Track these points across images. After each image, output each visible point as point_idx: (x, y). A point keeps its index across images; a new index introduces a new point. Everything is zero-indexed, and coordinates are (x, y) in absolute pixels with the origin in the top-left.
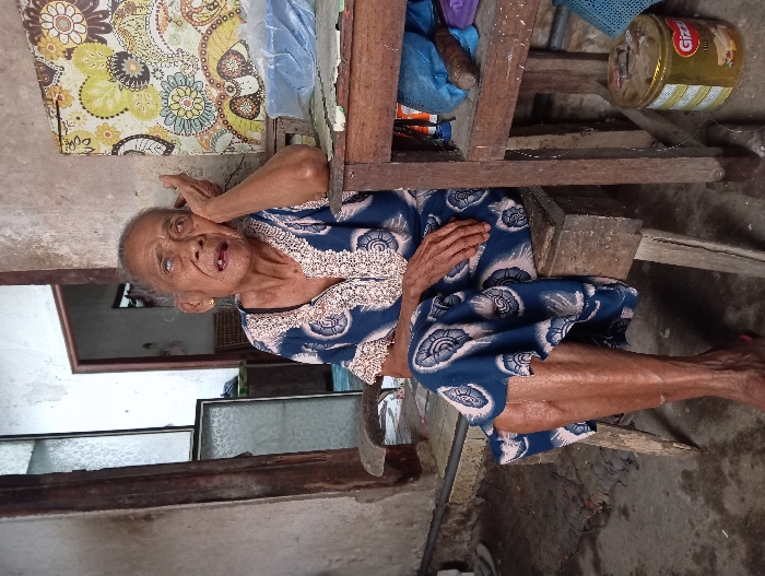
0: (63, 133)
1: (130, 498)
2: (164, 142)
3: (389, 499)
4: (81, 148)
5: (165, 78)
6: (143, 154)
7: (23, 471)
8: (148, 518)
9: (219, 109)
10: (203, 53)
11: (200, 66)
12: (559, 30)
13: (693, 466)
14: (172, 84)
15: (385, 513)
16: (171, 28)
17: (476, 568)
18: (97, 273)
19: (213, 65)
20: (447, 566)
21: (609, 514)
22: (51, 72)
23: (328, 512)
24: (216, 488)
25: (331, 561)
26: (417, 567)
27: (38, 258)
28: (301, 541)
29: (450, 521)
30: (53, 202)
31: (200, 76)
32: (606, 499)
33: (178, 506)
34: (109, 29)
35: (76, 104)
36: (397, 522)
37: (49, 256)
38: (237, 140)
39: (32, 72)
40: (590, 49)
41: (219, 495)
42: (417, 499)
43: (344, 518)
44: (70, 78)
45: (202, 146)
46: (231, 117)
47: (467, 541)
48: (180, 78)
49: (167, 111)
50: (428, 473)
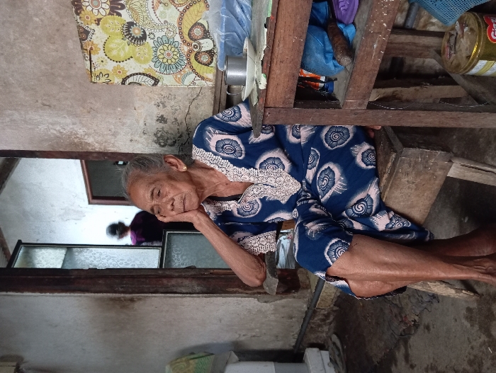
0: (93, 70)
1: (122, 288)
2: (153, 78)
3: (278, 302)
4: (103, 79)
5: (156, 39)
6: (140, 85)
7: (59, 266)
8: (132, 300)
9: (188, 59)
10: (180, 24)
11: (178, 32)
12: (412, 15)
13: (474, 305)
14: (160, 42)
15: (276, 310)
16: (161, 8)
17: (330, 349)
18: (109, 155)
19: (186, 31)
20: (312, 345)
21: (417, 328)
22: (87, 33)
23: (240, 306)
24: (173, 286)
25: (240, 335)
26: (294, 344)
27: (75, 144)
28: (222, 321)
29: (316, 319)
30: (85, 111)
31: (177, 38)
32: (417, 318)
33: (150, 295)
34: (123, 7)
35: (101, 53)
36: (283, 315)
37: (81, 143)
38: (198, 78)
39: (75, 32)
40: (432, 29)
41: (175, 290)
42: (297, 304)
43: (250, 311)
44: (98, 37)
45: (176, 81)
46: (195, 64)
47: (325, 332)
48: (165, 39)
49: (156, 59)
50: (304, 288)
